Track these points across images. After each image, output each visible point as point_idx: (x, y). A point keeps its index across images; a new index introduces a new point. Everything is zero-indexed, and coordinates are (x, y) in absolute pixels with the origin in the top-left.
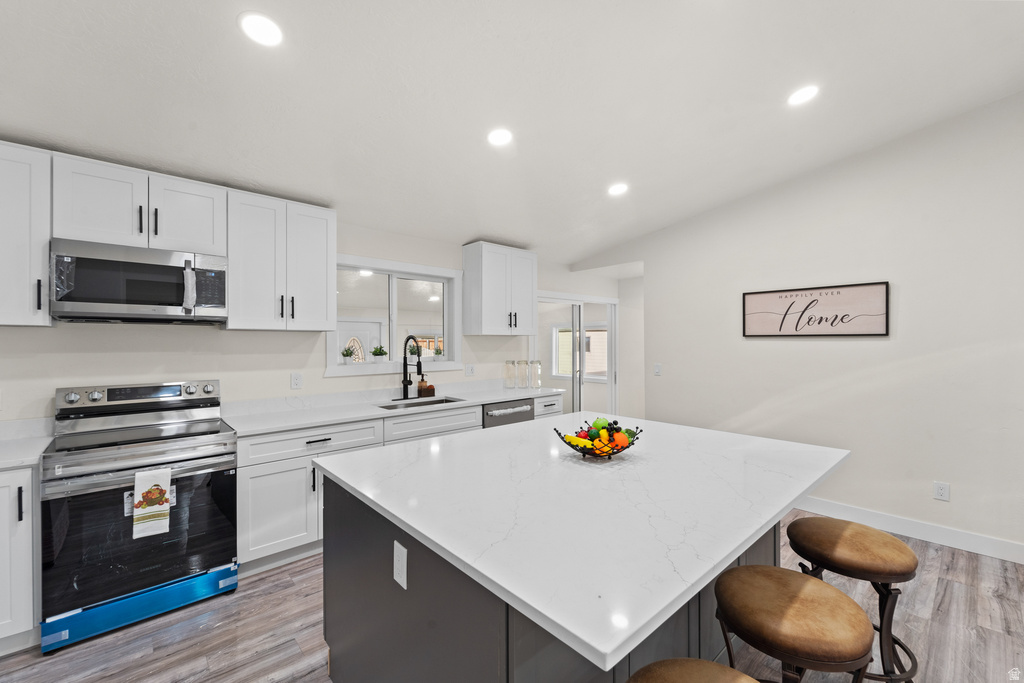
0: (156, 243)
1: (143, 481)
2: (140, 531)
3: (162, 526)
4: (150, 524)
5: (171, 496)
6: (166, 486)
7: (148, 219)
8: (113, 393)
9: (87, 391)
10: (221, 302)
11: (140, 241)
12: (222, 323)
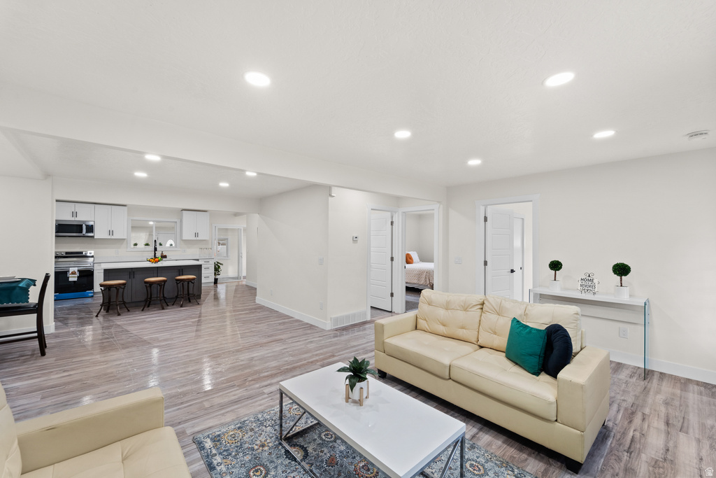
0: (77, 219)
1: (71, 270)
2: (70, 279)
3: (76, 279)
4: (73, 278)
5: (78, 274)
6: (76, 271)
7: (75, 214)
8: (67, 253)
9: (61, 252)
10: (92, 232)
11: (73, 219)
12: (93, 237)
